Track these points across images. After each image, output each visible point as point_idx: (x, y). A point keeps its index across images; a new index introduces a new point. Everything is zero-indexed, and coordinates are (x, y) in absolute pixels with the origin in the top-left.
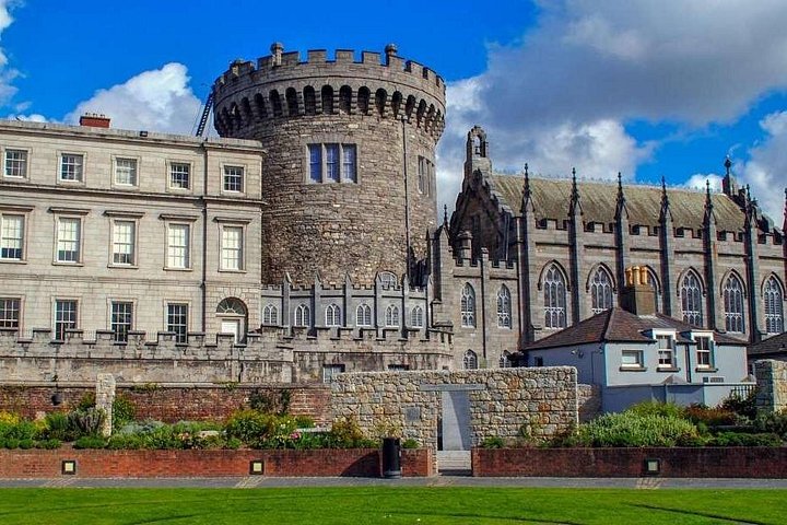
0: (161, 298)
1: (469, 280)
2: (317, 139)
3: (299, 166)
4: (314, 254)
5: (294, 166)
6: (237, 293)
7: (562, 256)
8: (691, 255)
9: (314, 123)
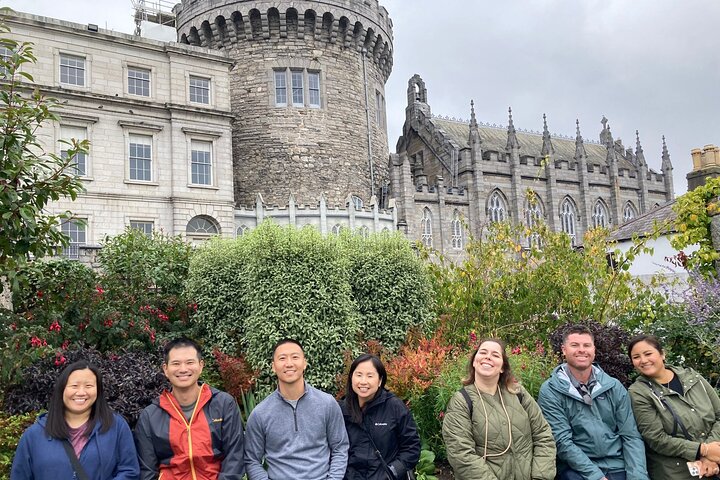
0: (122, 215)
1: (427, 205)
2: (282, 63)
3: (264, 89)
4: (284, 177)
5: (260, 89)
6: (209, 211)
7: (504, 185)
8: (599, 188)
9: (279, 47)
